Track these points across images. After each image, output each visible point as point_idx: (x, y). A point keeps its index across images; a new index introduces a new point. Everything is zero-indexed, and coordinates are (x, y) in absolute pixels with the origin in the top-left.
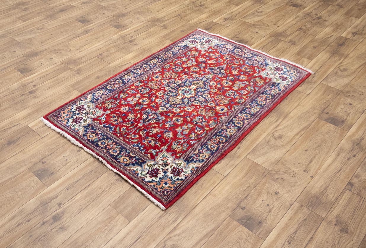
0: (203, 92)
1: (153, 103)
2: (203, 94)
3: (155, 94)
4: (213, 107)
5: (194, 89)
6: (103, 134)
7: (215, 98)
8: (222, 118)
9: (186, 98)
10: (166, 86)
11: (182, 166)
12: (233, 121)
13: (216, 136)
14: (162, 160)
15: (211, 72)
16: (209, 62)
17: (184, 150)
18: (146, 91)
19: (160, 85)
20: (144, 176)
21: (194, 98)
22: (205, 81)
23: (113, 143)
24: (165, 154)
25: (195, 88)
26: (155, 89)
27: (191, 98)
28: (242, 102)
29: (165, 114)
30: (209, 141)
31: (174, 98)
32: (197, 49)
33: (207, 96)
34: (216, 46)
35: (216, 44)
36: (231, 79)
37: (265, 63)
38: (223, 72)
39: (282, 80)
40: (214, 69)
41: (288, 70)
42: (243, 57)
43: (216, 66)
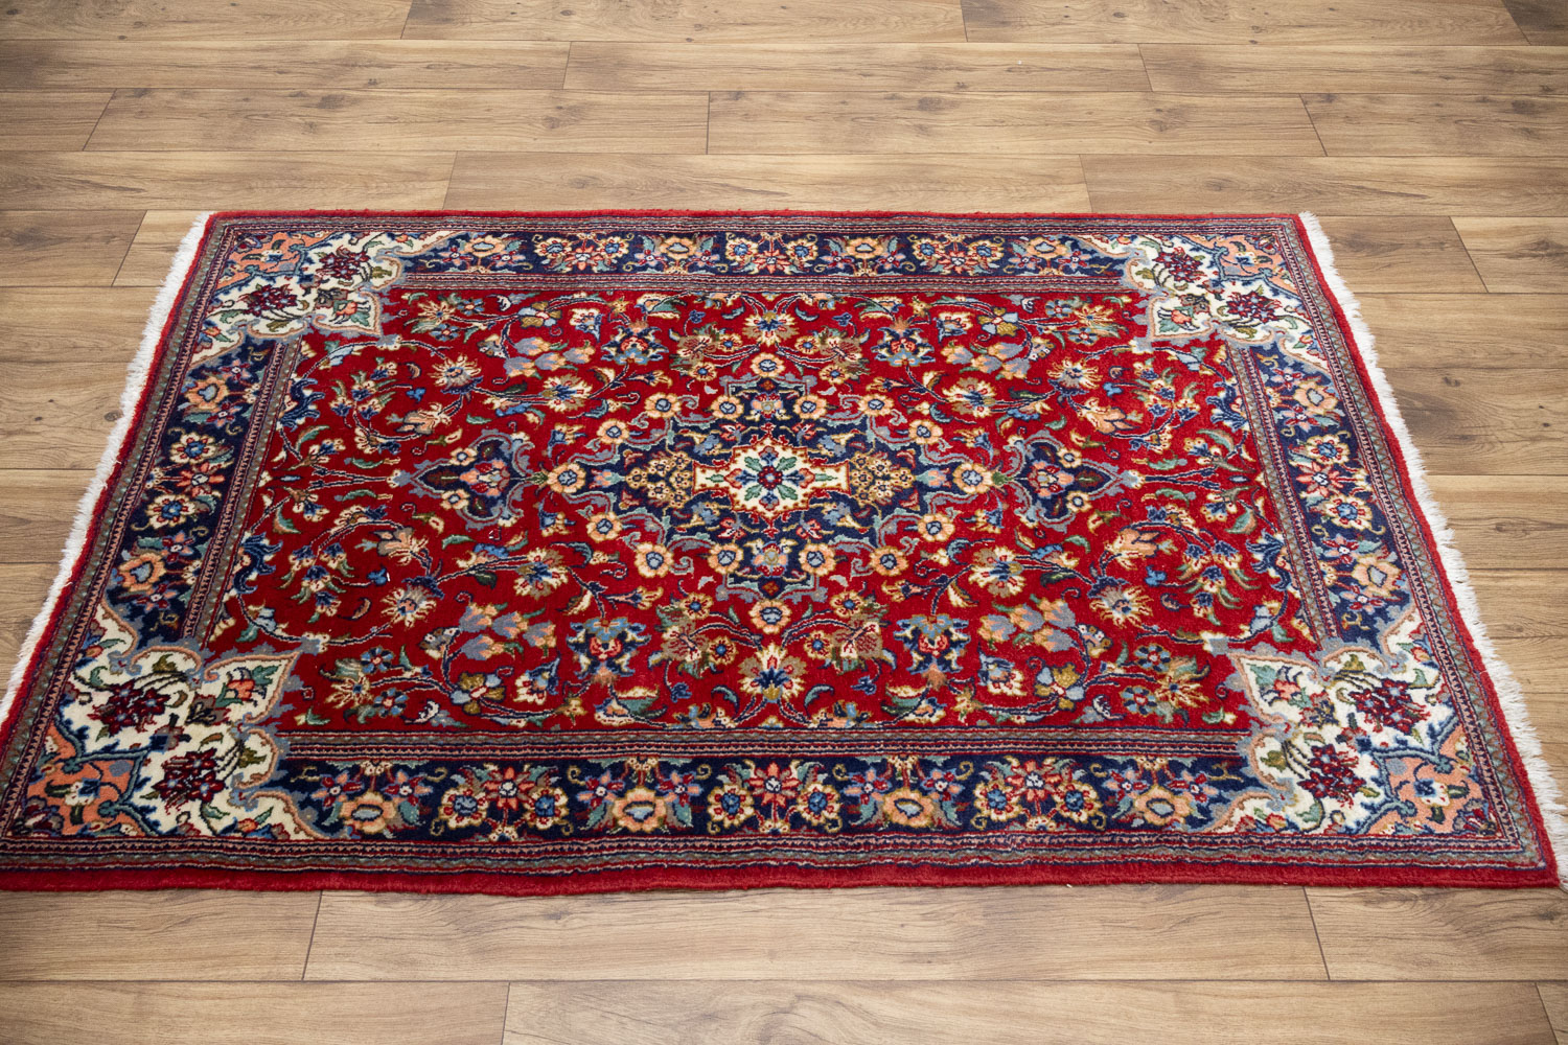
0: (834, 528)
1: (576, 428)
2: (814, 541)
3: (647, 391)
4: (760, 632)
5: (818, 491)
6: (247, 415)
7: (834, 600)
8: (703, 715)
9: (729, 500)
10: (739, 389)
11: (240, 776)
12: (725, 772)
13: (551, 775)
14: (231, 681)
15: (1015, 464)
16: (1091, 412)
17: (356, 714)
18: (632, 356)
19: (722, 372)
20: (84, 688)
21: (753, 527)
22: (921, 488)
23: (219, 472)
24: (280, 670)
25: (832, 484)
26: (679, 370)
27: (744, 517)
28: (912, 717)
29: (540, 506)
30: (492, 767)
31: (683, 466)
32: (1143, 311)
33: (816, 562)
34: (1253, 355)
35: (1275, 345)
36: (1053, 568)
37: (1367, 619)
38: (1070, 506)
39: (1307, 776)
40: (1055, 460)
41: (1441, 757)
42: (1302, 502)
43: (1086, 453)
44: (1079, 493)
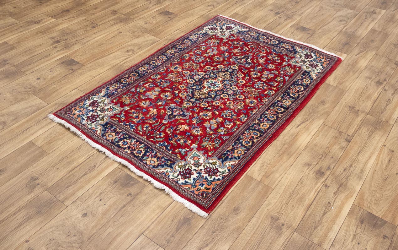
0: (195, 85)
2: (194, 83)
4: (185, 71)
7: (182, 79)
8: (177, 61)
9: (213, 79)
10: (238, 91)
12: (167, 59)
13: (184, 48)
14: (225, 34)
15: (185, 110)
17: (210, 40)
18: (258, 84)
19: (244, 91)
21: (204, 79)
22: (193, 98)
24: (224, 37)
25: (204, 90)
26: (249, 87)
27: (208, 79)
28: (155, 75)
29: (231, 63)
30: (190, 45)
31: (225, 78)
32: (204, 154)
33: (191, 81)
34: (173, 161)
35: (172, 168)
36: (160, 101)
37: (106, 128)
38: (169, 111)
39: (98, 102)
40: (181, 115)
41: (80, 117)
42: (134, 139)
43: (177, 120)
44: (170, 113)
